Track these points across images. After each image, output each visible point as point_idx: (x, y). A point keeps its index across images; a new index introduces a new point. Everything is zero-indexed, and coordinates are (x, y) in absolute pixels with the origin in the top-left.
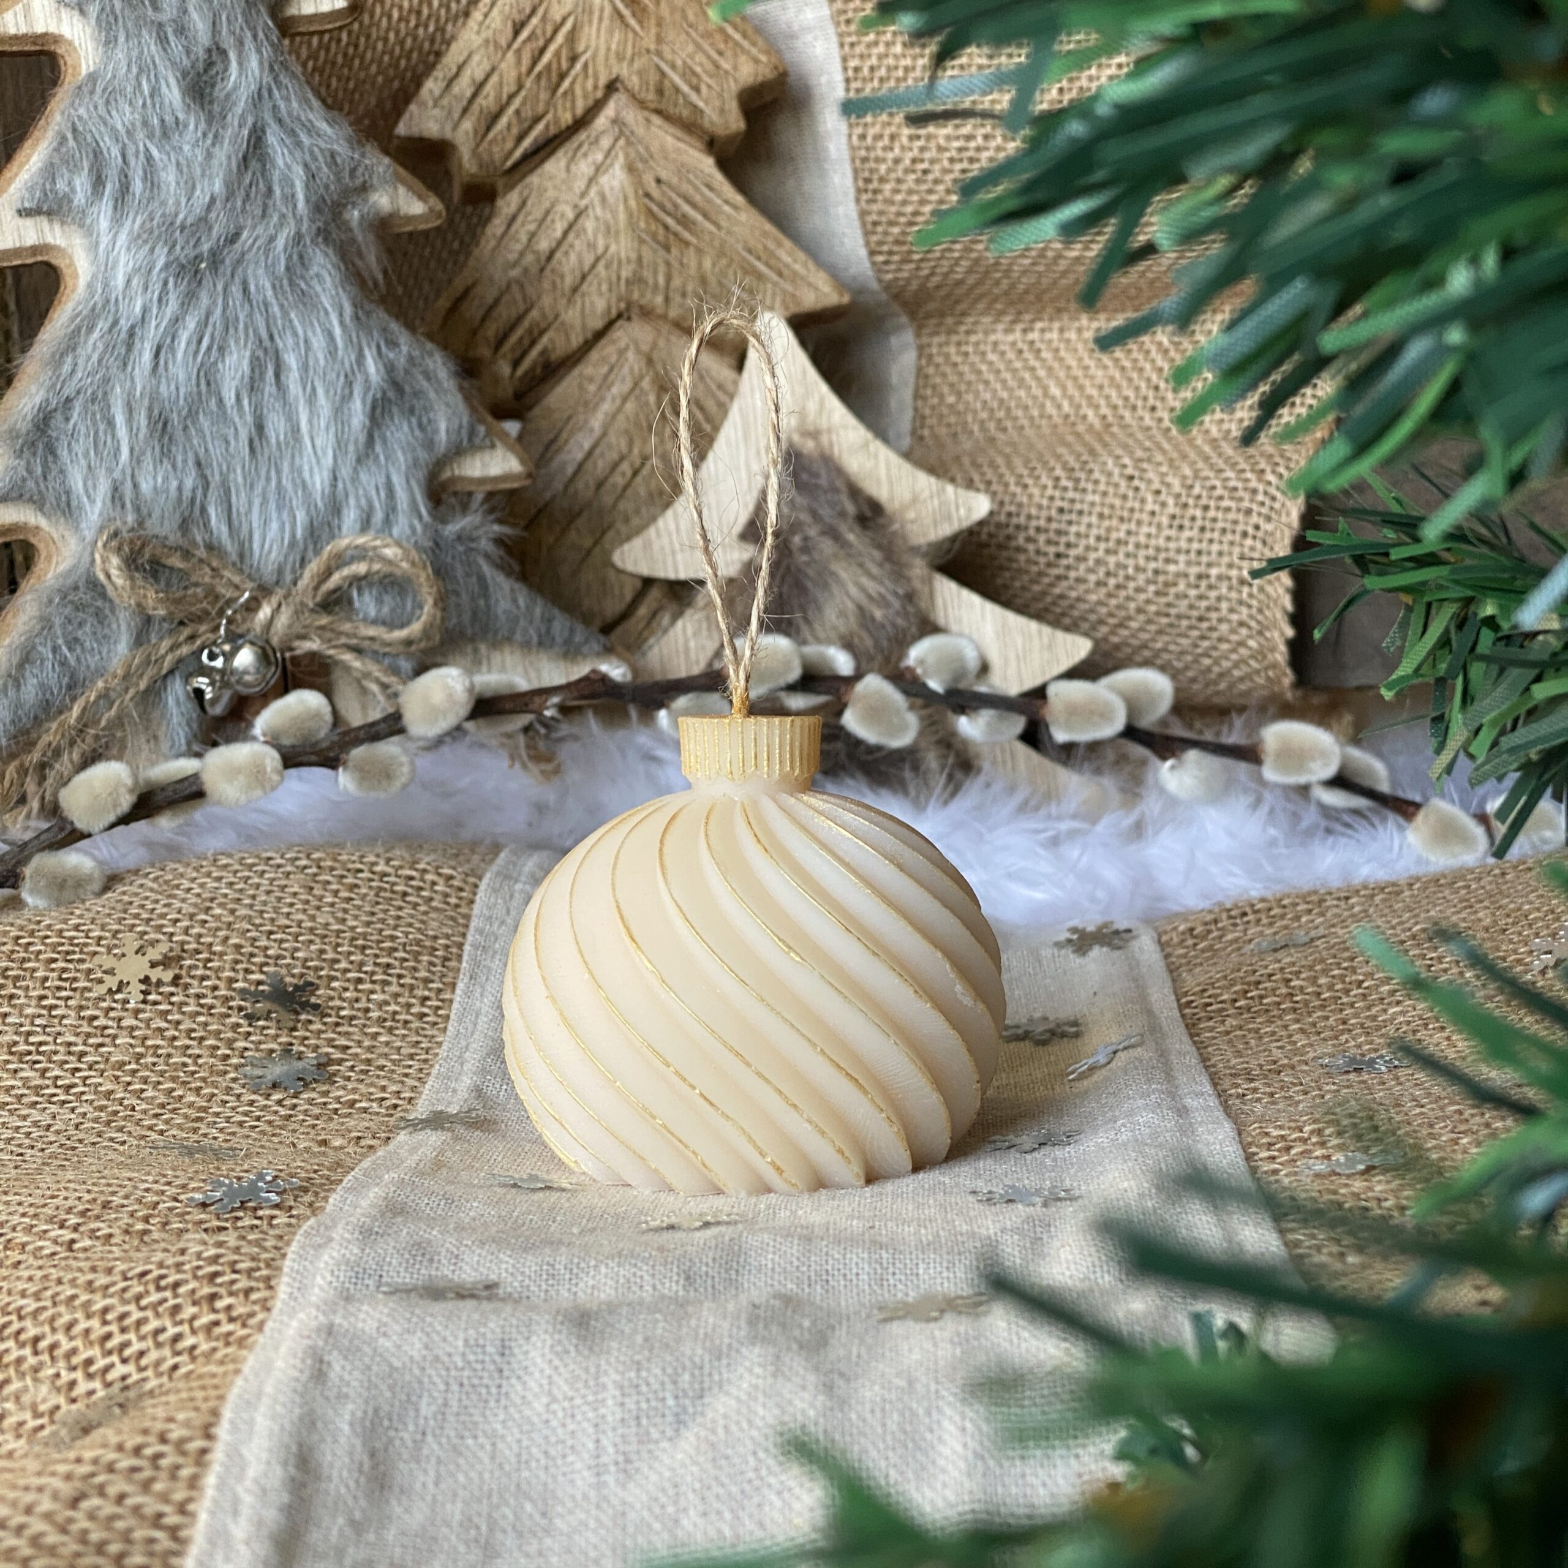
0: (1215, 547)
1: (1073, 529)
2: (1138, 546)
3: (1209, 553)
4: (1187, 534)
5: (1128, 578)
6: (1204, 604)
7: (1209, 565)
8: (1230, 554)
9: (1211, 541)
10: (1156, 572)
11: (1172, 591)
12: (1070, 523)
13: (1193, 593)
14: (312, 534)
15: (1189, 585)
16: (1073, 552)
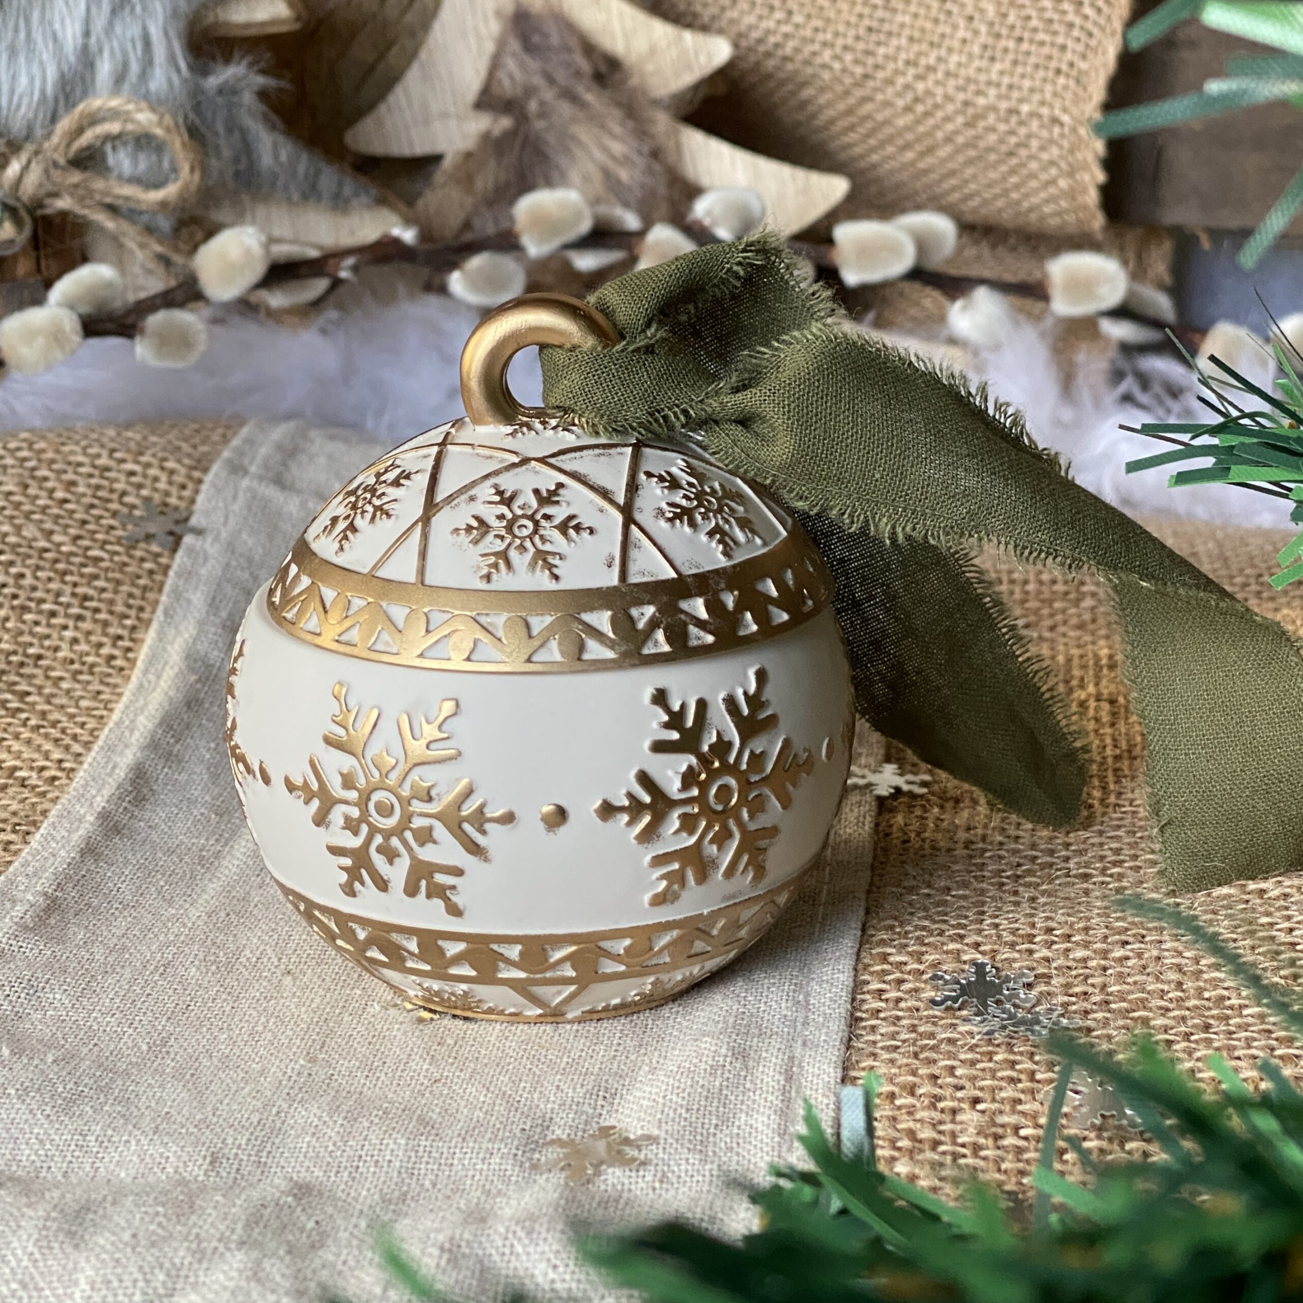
0: (1027, 83)
1: (882, 50)
2: (948, 74)
3: (1020, 88)
4: (998, 66)
5: (937, 106)
6: (1013, 140)
7: (1021, 101)
8: (1042, 91)
9: (1023, 76)
10: (966, 103)
11: (981, 124)
12: (879, 44)
13: (1002, 127)
14: (63, 89)
15: (999, 120)
16: (881, 75)
